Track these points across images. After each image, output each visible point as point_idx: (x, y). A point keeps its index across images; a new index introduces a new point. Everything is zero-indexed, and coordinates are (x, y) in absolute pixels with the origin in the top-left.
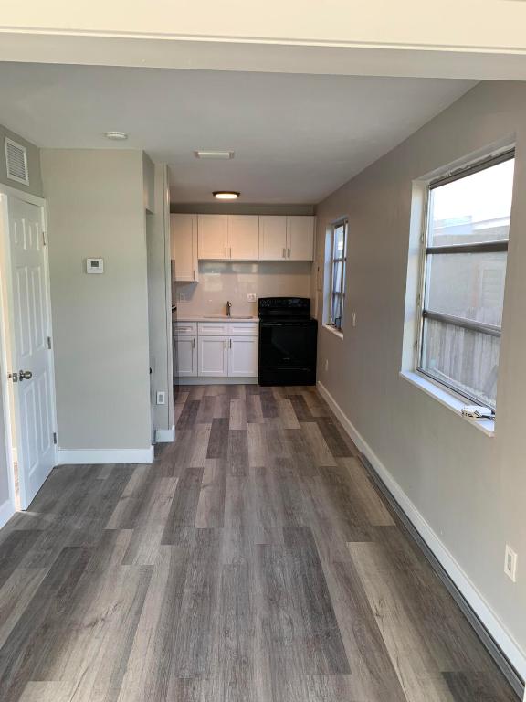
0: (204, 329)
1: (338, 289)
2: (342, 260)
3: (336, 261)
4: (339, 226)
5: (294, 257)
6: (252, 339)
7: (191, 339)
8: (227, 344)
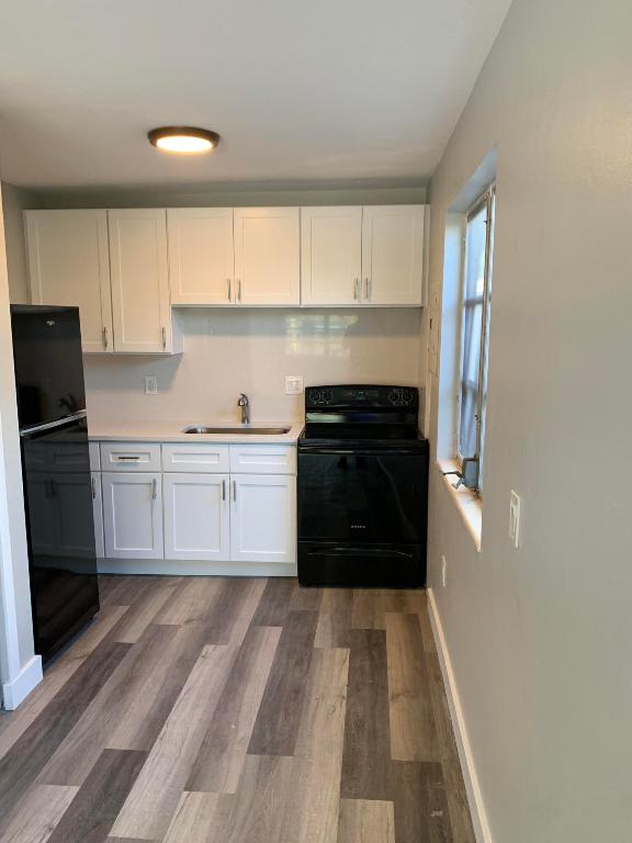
0: (174, 458)
1: (472, 376)
2: (482, 301)
3: (470, 304)
4: (473, 214)
5: (379, 298)
6: (282, 480)
7: (148, 478)
8: (227, 492)
